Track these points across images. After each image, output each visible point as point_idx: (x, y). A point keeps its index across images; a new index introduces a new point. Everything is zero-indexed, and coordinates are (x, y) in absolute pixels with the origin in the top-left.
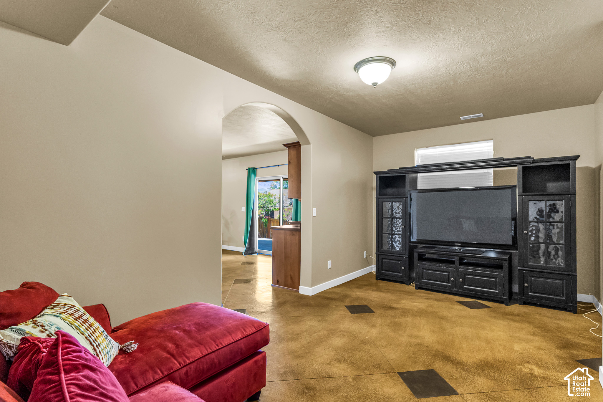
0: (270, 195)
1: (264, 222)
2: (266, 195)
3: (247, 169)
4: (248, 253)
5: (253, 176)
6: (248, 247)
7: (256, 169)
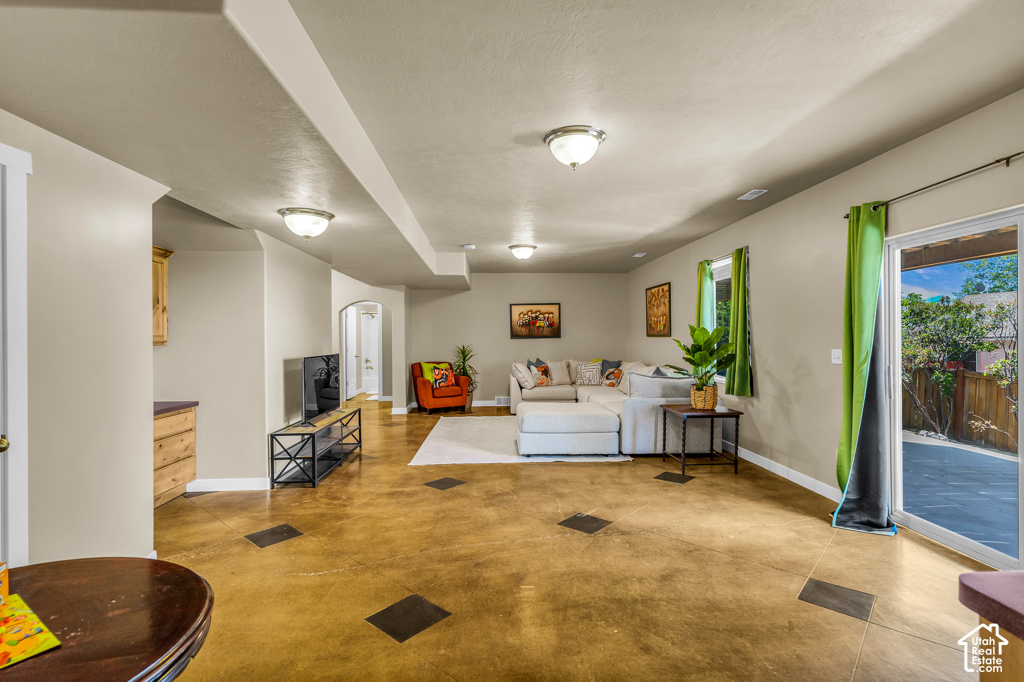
0: (961, 308)
1: (942, 382)
2: (948, 309)
3: (847, 217)
4: (852, 518)
5: (871, 234)
6: (853, 497)
7: (886, 204)
